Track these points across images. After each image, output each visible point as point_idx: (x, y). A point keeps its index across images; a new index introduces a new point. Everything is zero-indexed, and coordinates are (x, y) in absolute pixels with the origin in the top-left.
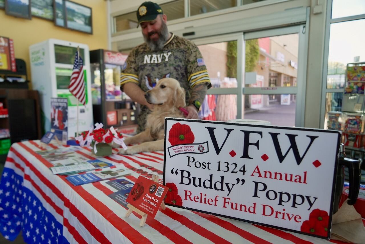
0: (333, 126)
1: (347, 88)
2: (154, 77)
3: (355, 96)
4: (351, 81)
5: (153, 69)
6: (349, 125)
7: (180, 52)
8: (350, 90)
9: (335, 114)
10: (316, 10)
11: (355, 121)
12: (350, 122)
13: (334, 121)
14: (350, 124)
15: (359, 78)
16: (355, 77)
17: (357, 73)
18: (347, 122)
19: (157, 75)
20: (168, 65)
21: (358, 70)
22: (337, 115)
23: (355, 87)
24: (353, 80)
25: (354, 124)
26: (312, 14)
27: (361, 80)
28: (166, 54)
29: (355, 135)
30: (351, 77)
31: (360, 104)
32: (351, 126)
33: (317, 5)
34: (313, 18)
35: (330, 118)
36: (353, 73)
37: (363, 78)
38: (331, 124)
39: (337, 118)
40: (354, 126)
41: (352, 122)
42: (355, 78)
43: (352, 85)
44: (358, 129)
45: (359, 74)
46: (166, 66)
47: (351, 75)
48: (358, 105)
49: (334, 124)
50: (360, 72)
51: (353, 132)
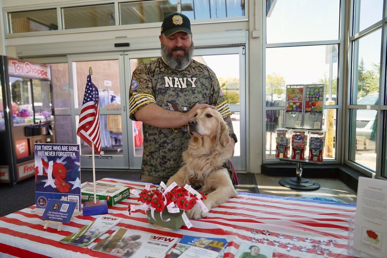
0: (282, 142)
1: (288, 107)
2: (181, 105)
3: (295, 114)
4: (290, 101)
5: (178, 95)
6: (295, 141)
7: (206, 79)
8: (291, 109)
9: (283, 131)
10: (255, 34)
11: (300, 136)
12: (296, 137)
13: (282, 137)
14: (296, 139)
15: (297, 99)
16: (294, 97)
17: (295, 94)
18: (294, 138)
19: (183, 102)
20: (196, 91)
21: (296, 92)
22: (285, 132)
23: (294, 106)
24: (292, 99)
25: (299, 140)
26: (251, 37)
27: (299, 100)
28: (191, 79)
29: (301, 149)
30: (291, 97)
31: (299, 121)
32: (297, 141)
33: (255, 30)
34: (252, 41)
35: (279, 135)
36: (292, 93)
37: (300, 98)
38: (280, 140)
39: (284, 134)
40: (299, 141)
41: (297, 137)
42: (294, 99)
43: (291, 104)
44: (303, 143)
45: (297, 95)
46: (193, 93)
47: (290, 95)
48: (298, 122)
49: (282, 140)
50: (298, 93)
51: (299, 146)
